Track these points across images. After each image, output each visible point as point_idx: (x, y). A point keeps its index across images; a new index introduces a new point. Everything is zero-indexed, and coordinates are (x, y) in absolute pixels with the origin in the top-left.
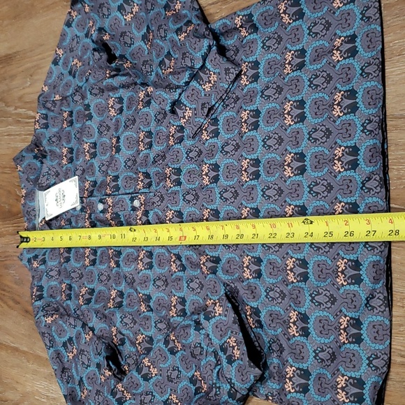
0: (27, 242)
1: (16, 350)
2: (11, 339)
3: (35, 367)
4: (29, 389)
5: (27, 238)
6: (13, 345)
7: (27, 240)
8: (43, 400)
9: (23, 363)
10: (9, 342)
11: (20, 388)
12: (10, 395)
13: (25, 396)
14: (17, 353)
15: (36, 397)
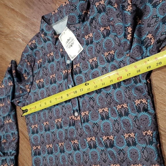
0: (26, 112)
1: (13, 10)
2: (12, 4)
3: (20, 20)
4: (15, 29)
5: (26, 110)
6: (12, 7)
7: (26, 111)
8: (20, 36)
9: (15, 16)
10: (10, 5)
11: (10, 28)
12: (5, 30)
13: (12, 32)
14: (13, 12)
15: (17, 34)
